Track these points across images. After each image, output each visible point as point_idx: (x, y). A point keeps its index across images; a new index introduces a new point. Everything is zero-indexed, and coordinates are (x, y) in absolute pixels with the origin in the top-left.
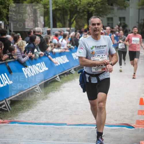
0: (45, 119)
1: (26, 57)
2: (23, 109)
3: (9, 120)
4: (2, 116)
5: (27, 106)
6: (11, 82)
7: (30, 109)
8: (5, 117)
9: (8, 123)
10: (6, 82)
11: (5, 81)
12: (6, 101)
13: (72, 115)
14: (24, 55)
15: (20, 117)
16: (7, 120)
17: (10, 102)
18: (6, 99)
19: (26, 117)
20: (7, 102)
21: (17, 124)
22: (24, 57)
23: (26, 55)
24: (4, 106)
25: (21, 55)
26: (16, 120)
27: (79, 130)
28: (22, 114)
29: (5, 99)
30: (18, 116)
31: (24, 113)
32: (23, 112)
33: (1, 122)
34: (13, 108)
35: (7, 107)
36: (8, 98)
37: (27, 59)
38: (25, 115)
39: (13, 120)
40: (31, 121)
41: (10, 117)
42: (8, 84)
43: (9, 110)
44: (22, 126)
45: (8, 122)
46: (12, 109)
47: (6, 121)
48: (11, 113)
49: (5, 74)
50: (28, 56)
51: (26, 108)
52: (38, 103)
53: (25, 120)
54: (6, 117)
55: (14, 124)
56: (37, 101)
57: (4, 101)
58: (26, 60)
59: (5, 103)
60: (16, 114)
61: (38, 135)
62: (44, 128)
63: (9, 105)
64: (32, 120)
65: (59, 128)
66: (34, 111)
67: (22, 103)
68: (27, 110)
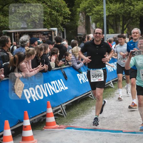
0: (101, 125)
1: (80, 64)
2: (78, 114)
3: (65, 125)
4: (58, 121)
5: (82, 112)
6: (66, 88)
7: (85, 115)
8: (61, 122)
9: (64, 129)
10: (62, 88)
12: (62, 107)
13: (127, 122)
14: (79, 62)
15: (76, 123)
16: (63, 125)
17: (65, 107)
19: (82, 123)
20: (63, 107)
21: (73, 130)
22: (78, 63)
23: (81, 61)
24: (60, 111)
25: (76, 62)
26: (71, 125)
27: (136, 138)
28: (78, 119)
29: (61, 105)
30: (74, 122)
33: (58, 127)
34: (68, 113)
35: (63, 112)
36: (64, 103)
37: (82, 65)
38: (81, 121)
39: (69, 126)
40: (86, 127)
41: (66, 122)
42: (64, 90)
43: (64, 115)
44: (78, 131)
45: (65, 128)
46: (68, 114)
47: (62, 126)
48: (67, 118)
49: (61, 80)
50: (82, 63)
52: (92, 109)
53: (80, 126)
54: (63, 122)
55: (70, 130)
56: (92, 107)
57: (60, 107)
58: (81, 67)
59: (61, 108)
60: (71, 120)
61: (94, 141)
62: (100, 135)
64: (88, 126)
65: (115, 135)
66: (90, 117)
67: (77, 109)
68: (82, 115)
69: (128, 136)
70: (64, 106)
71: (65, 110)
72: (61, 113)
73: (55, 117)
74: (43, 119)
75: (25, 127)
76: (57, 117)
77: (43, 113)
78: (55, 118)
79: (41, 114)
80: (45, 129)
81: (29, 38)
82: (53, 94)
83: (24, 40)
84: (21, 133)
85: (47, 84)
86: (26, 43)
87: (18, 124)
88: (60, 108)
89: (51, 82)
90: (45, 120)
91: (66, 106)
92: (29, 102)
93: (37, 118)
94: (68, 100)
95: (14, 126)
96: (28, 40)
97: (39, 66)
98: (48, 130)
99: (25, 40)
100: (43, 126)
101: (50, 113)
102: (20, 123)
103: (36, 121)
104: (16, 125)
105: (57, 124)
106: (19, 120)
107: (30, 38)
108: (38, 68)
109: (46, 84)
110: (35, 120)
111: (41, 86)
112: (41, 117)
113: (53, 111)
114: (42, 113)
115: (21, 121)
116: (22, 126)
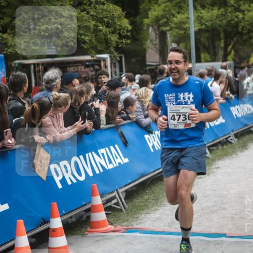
2: (147, 207)
3: (125, 225)
4: (112, 219)
5: (154, 201)
6: (126, 160)
7: (160, 206)
8: (117, 221)
9: (123, 232)
10: (118, 160)
11: (117, 158)
12: (118, 193)
13: (234, 218)
14: (147, 114)
15: (143, 221)
16: (121, 226)
17: (125, 194)
18: (119, 190)
19: (154, 221)
20: (121, 195)
21: (138, 234)
24: (115, 201)
26: (136, 226)
27: (249, 246)
29: (117, 190)
30: (140, 219)
31: (149, 214)
32: (147, 213)
33: (111, 230)
34: (130, 205)
35: (120, 203)
36: (122, 188)
38: (152, 217)
39: (130, 227)
40: (162, 228)
41: (127, 221)
42: (122, 163)
43: (123, 208)
44: (147, 237)
45: (123, 230)
46: (129, 207)
47: (119, 228)
48: (128, 214)
49: (116, 146)
51: (153, 205)
53: (152, 227)
54: (120, 221)
55: (134, 234)
57: (115, 194)
59: (117, 196)
60: (135, 216)
63: (123, 200)
64: (165, 226)
66: (167, 210)
67: (146, 197)
68: (154, 208)
69: (237, 242)
70: (122, 192)
71: (124, 199)
72: (117, 204)
73: (106, 212)
74: (85, 216)
75: (54, 230)
76: (110, 212)
77: (86, 205)
78: (107, 214)
79: (82, 206)
80: (90, 234)
81: (59, 73)
82: (102, 171)
83: (50, 77)
84: (47, 241)
85: (92, 154)
86: (54, 84)
87: (41, 226)
88: (115, 196)
89: (99, 151)
90: (89, 217)
91: (126, 191)
92: (60, 186)
93: (76, 215)
94: (130, 181)
95: (33, 229)
96: (59, 78)
97: (77, 123)
98: (95, 234)
99: (52, 78)
100: (86, 228)
101: (98, 205)
102: (45, 224)
103: (74, 220)
104: (38, 227)
105: (109, 224)
106: (43, 219)
107: (61, 74)
108: (76, 126)
109: (90, 154)
110: (71, 217)
111: (81, 157)
112: (82, 211)
113: (102, 201)
114: (84, 206)
115: (46, 221)
116: (48, 230)
